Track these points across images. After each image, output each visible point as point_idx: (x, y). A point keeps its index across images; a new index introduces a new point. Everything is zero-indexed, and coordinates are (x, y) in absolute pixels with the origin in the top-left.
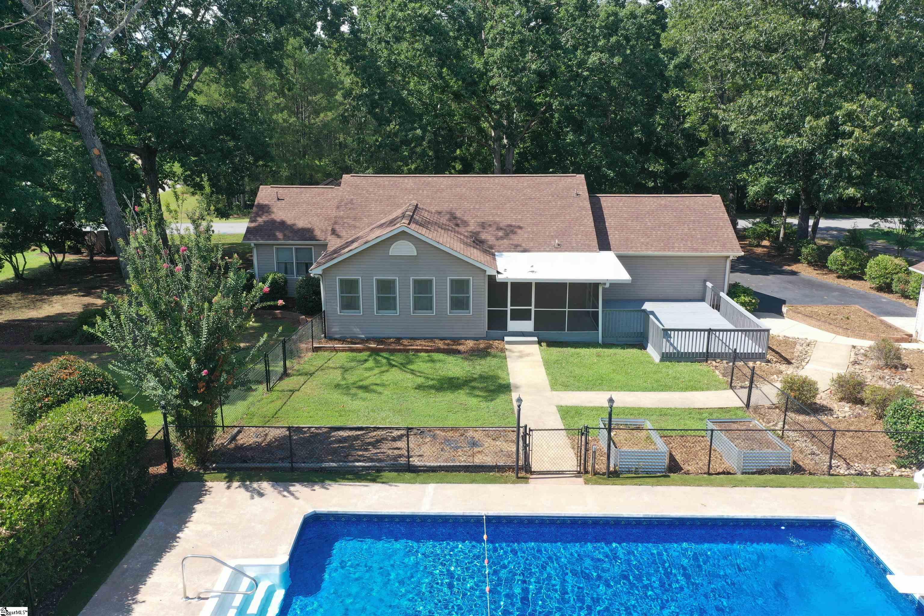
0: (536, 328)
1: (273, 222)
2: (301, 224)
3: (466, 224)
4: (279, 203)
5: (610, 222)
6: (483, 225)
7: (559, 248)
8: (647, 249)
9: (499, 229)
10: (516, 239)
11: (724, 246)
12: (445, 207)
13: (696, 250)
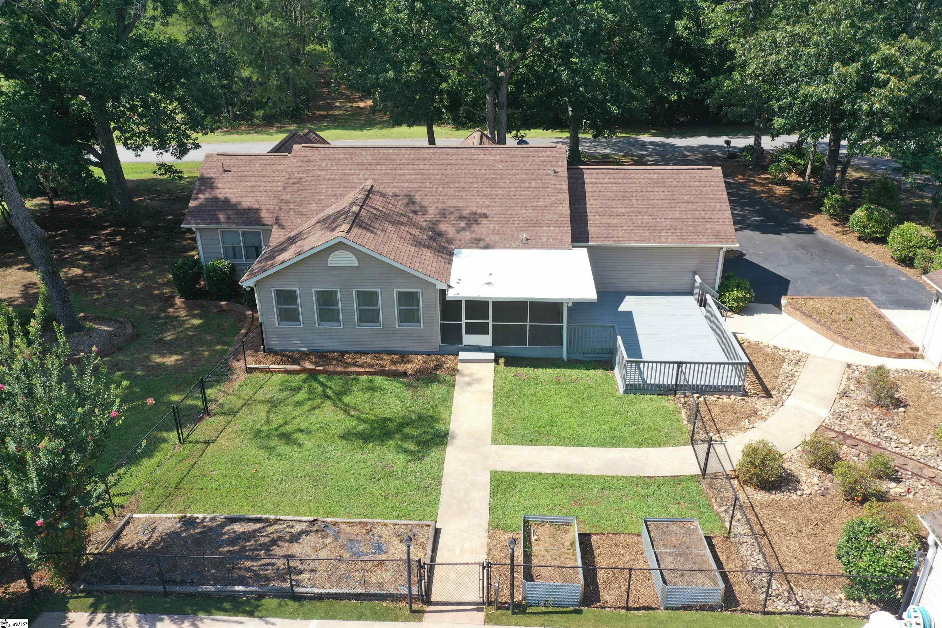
0: (494, 342)
1: (216, 199)
2: (247, 203)
3: (424, 210)
4: (225, 175)
5: (591, 204)
6: (443, 213)
7: (527, 244)
8: (630, 239)
9: (461, 217)
10: (478, 231)
11: (717, 235)
12: (404, 188)
13: (685, 240)
